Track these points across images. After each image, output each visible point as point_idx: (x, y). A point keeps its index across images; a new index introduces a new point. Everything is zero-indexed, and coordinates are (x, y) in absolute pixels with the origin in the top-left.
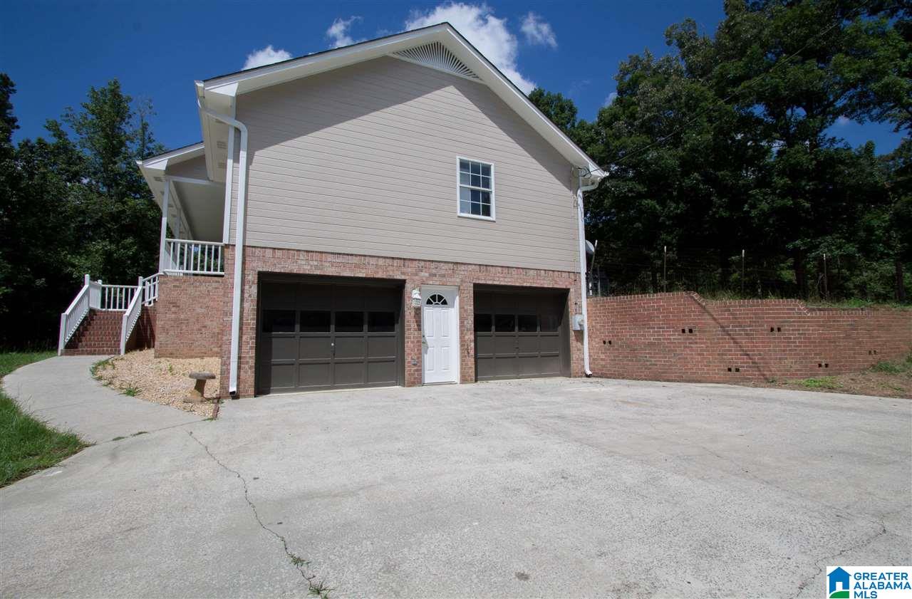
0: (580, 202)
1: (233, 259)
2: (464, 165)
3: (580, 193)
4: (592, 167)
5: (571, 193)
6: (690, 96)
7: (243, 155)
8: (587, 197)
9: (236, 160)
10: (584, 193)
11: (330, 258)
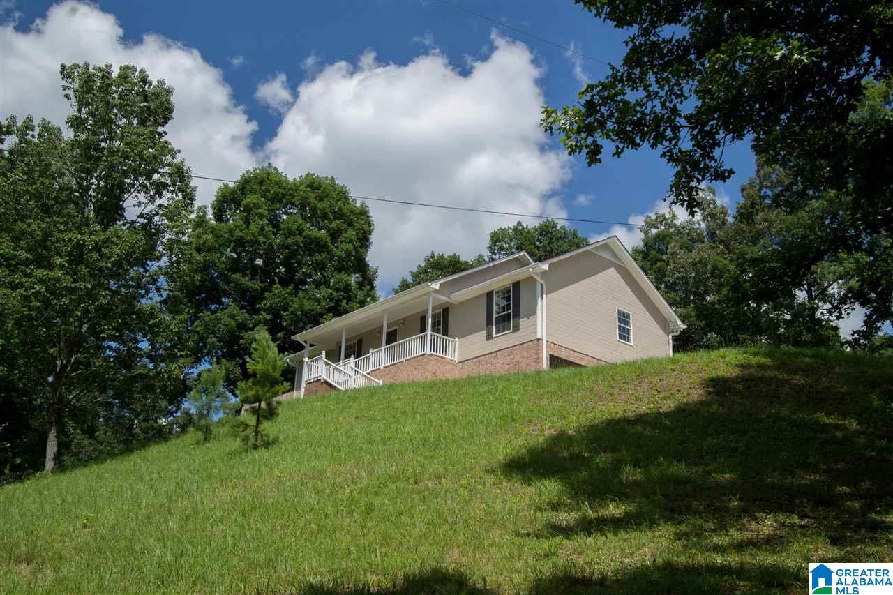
0: (671, 341)
1: (543, 344)
2: (619, 311)
3: (670, 336)
4: (679, 322)
5: (666, 336)
6: (715, 267)
7: (544, 296)
8: (675, 339)
9: (542, 299)
10: (673, 337)
11: (572, 352)
